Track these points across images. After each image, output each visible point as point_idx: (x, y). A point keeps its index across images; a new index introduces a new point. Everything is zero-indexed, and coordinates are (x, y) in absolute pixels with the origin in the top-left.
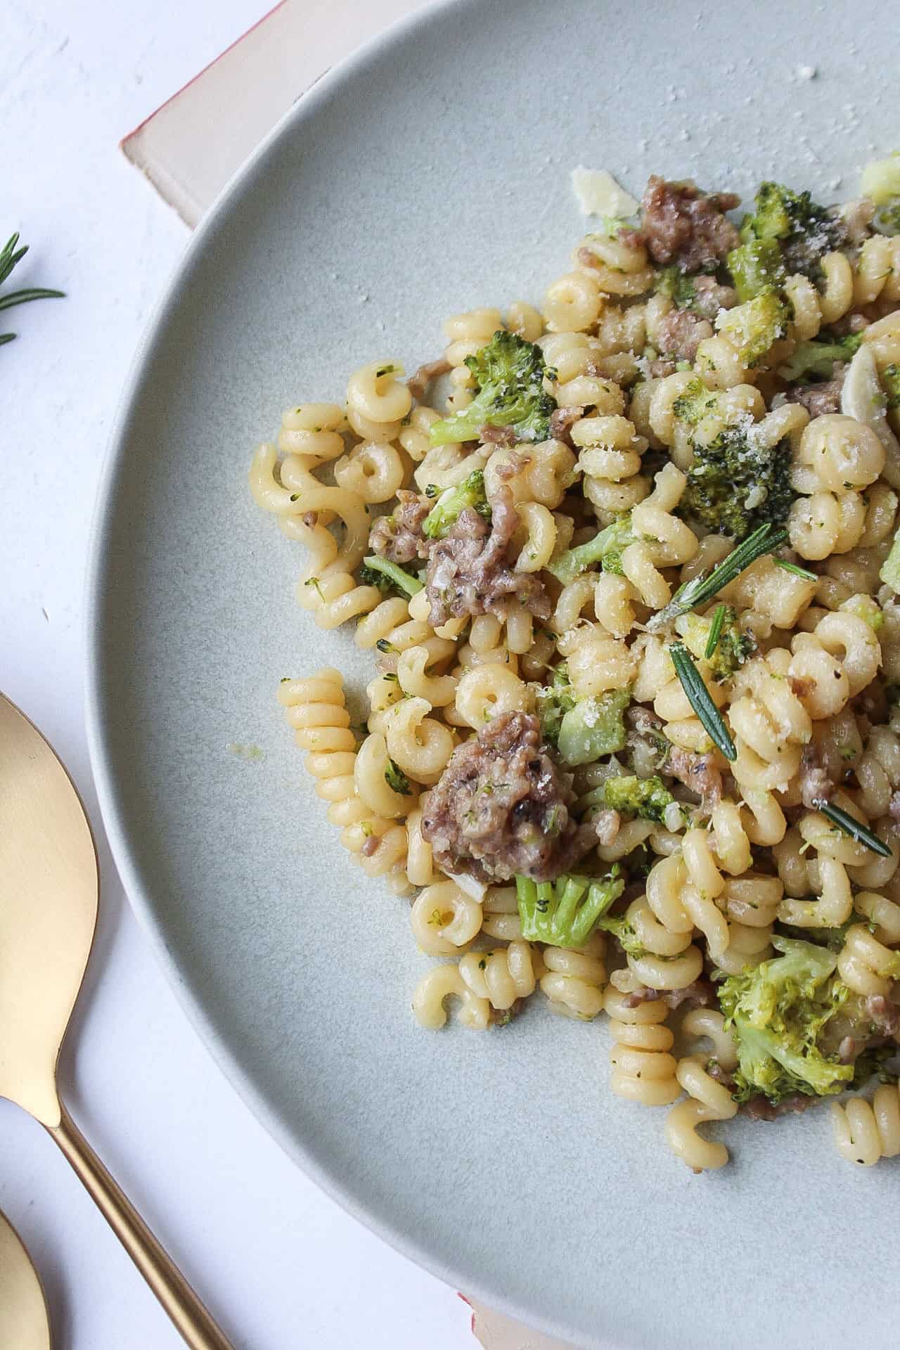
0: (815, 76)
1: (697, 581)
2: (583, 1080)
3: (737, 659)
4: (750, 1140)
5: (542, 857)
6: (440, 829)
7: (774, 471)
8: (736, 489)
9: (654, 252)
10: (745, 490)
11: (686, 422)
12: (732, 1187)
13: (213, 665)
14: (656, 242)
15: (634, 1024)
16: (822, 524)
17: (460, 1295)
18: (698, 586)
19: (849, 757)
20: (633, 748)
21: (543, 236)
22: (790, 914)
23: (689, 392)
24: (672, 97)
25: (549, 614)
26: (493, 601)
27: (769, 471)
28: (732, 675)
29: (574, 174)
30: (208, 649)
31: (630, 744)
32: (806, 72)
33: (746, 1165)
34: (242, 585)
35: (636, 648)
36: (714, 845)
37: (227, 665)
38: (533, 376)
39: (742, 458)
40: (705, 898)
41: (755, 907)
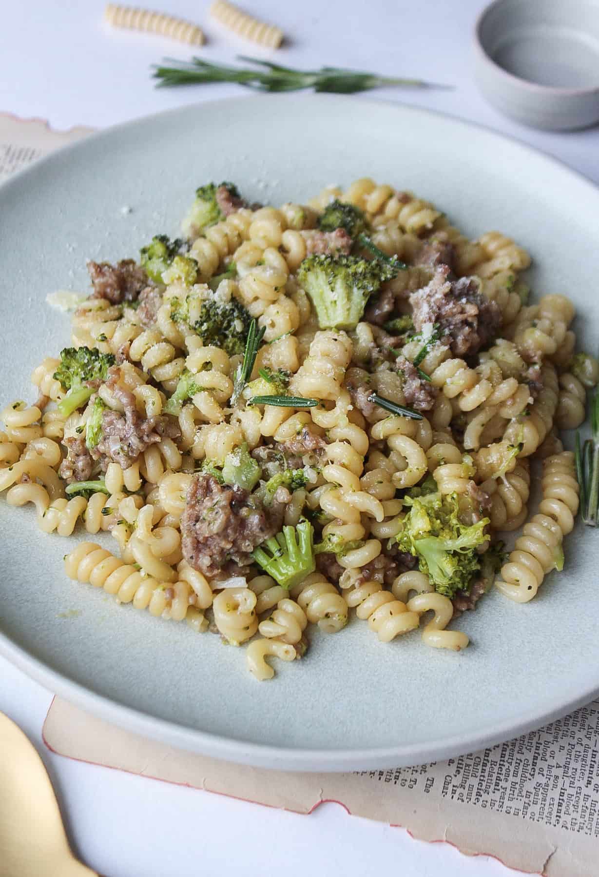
0: (131, 211)
1: (240, 367)
2: (367, 656)
3: (284, 380)
4: (471, 629)
5: (261, 516)
6: (201, 556)
7: (238, 309)
8: (227, 332)
9: (110, 296)
10: (232, 329)
11: (181, 321)
12: (481, 653)
13: (21, 585)
14: (108, 290)
15: (369, 595)
16: (278, 312)
17: (392, 825)
18: (242, 369)
19: (368, 380)
20: (267, 470)
21: (51, 330)
22: (400, 479)
23: (174, 308)
24: (71, 249)
25: (179, 432)
26: (148, 436)
27: (236, 311)
28: (288, 390)
29: (47, 299)
30: (12, 579)
31: (264, 468)
32: (125, 210)
33: (479, 641)
34: (9, 545)
35: (233, 421)
36: (339, 461)
37: (27, 582)
38: (93, 358)
39: (219, 311)
40: (354, 491)
41: (381, 482)
